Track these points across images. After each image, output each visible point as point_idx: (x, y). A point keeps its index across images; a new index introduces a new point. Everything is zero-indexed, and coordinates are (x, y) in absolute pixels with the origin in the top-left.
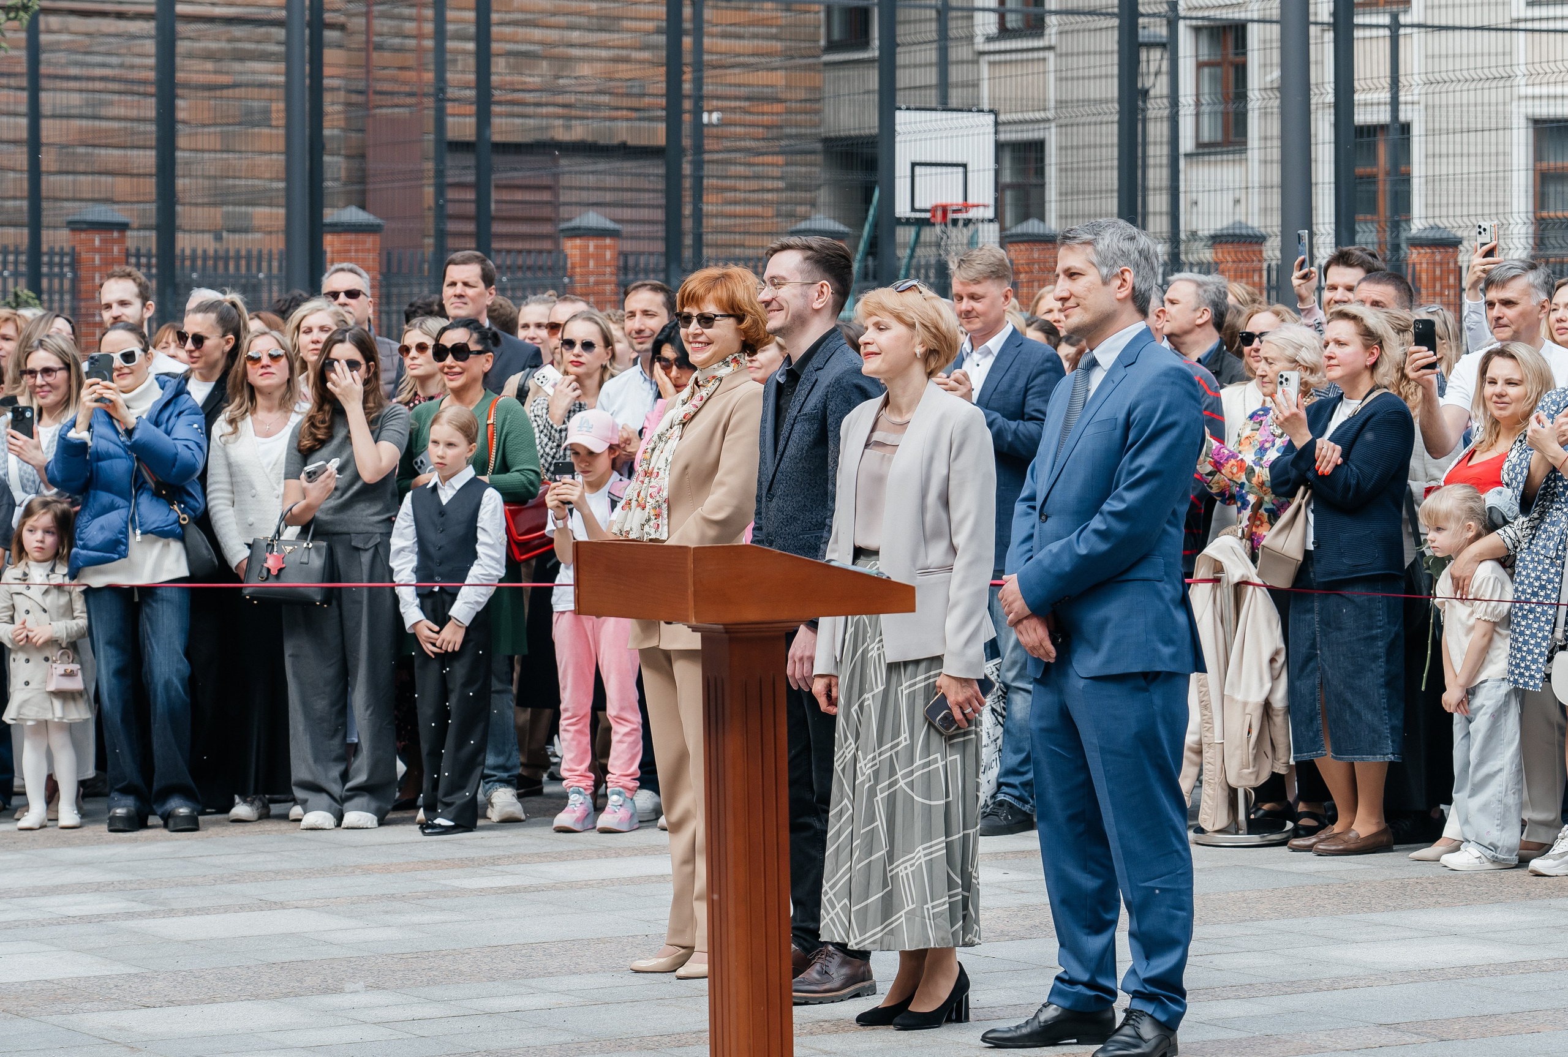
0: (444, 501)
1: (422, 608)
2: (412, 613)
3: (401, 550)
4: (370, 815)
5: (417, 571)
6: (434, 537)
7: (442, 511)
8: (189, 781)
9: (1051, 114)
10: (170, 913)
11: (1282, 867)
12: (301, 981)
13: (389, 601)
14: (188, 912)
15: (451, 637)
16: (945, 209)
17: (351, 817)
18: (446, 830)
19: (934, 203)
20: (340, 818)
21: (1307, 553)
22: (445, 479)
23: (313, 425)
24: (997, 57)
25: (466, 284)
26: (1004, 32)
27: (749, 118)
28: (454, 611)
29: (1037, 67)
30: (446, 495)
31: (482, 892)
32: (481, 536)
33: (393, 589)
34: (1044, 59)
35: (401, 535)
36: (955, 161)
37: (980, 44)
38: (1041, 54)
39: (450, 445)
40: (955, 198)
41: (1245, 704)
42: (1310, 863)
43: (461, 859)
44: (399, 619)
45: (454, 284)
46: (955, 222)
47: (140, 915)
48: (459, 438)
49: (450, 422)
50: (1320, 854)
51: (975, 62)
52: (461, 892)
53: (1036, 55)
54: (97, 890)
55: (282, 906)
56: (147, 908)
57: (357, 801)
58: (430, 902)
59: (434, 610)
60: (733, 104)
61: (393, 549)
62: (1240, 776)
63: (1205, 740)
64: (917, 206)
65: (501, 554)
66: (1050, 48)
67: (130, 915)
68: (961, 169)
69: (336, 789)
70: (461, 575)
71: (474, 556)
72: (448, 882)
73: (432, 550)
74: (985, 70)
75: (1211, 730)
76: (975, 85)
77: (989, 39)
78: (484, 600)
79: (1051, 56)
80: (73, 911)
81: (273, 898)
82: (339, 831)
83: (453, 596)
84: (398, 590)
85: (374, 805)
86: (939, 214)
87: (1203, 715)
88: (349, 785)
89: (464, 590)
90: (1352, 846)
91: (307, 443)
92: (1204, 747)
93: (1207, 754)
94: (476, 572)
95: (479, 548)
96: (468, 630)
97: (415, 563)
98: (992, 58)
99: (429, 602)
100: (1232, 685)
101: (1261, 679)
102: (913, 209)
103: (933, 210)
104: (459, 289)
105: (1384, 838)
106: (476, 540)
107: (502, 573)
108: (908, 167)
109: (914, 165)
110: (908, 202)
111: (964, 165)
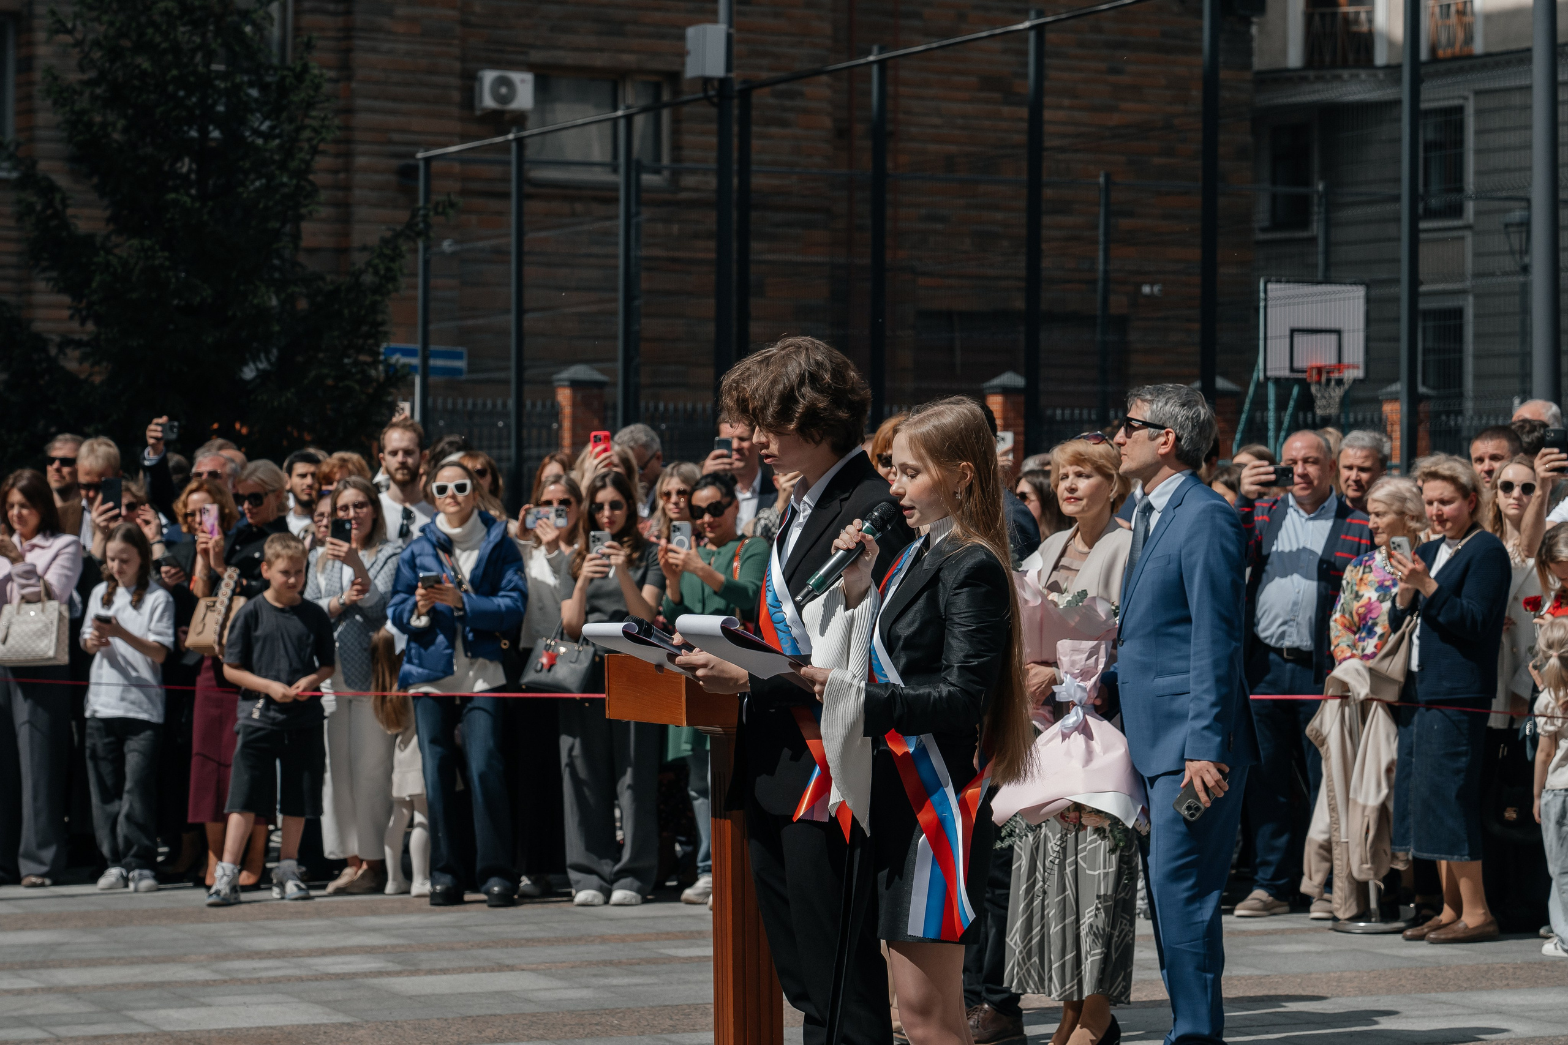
4: (633, 894)
9: (1468, 284)
10: (416, 972)
11: (1395, 952)
12: (480, 1032)
14: (430, 972)
16: (1320, 370)
17: (618, 895)
19: (1312, 363)
20: (608, 894)
21: (1409, 674)
27: (1186, 290)
29: (1456, 244)
31: (690, 960)
34: (1463, 238)
36: (1328, 327)
38: (1460, 233)
40: (1330, 360)
41: (1364, 807)
42: (1423, 950)
43: (692, 932)
46: (1328, 382)
47: (389, 974)
50: (1434, 942)
52: (671, 959)
53: (1455, 234)
54: (369, 952)
55: (511, 968)
56: (398, 968)
57: (623, 881)
58: (637, 968)
60: (1172, 277)
62: (1360, 871)
63: (1334, 839)
64: (1297, 366)
66: (1468, 227)
67: (380, 973)
68: (1333, 337)
72: (662, 951)
75: (1338, 830)
79: (1468, 234)
80: (333, 969)
81: (508, 962)
85: (637, 884)
86: (1316, 373)
87: (1331, 817)
90: (1461, 935)
92: (1334, 845)
93: (1337, 852)
100: (1355, 790)
101: (1379, 785)
102: (1292, 369)
103: (1311, 370)
105: (1491, 929)
108: (1288, 333)
109: (1293, 331)
110: (1287, 364)
111: (1338, 332)
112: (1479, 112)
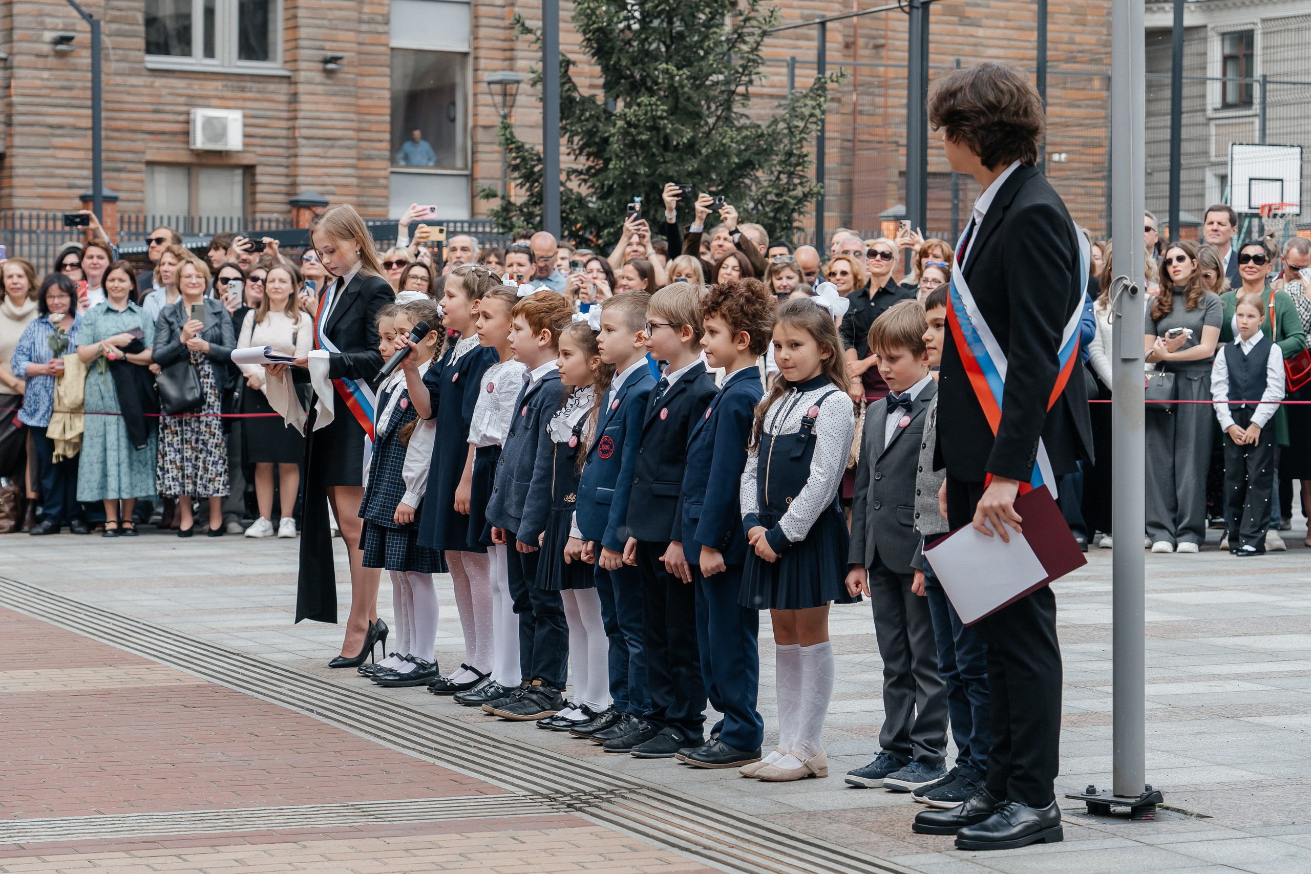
0: (1246, 352)
1: (1233, 416)
2: (1226, 420)
3: (1217, 383)
4: (1194, 545)
5: (1228, 395)
6: (1240, 375)
7: (1245, 359)
8: (1083, 522)
13: (1210, 413)
15: (1251, 435)
16: (1270, 207)
17: (1183, 546)
18: (1250, 554)
19: (1264, 202)
20: (1175, 547)
22: (1246, 338)
23: (1161, 304)
24: (1221, 122)
25: (1219, 223)
26: (1226, 106)
27: (1084, 158)
28: (1253, 419)
29: (1248, 128)
30: (1247, 349)
32: (1269, 373)
33: (1212, 405)
35: (1219, 373)
36: (1274, 177)
37: (1210, 113)
39: (1250, 316)
40: (1276, 200)
44: (1216, 424)
45: (1212, 223)
46: (1275, 216)
48: (1256, 312)
49: (1250, 302)
51: (1207, 125)
53: (1247, 120)
57: (1186, 537)
59: (1241, 419)
60: (1074, 148)
61: (1213, 381)
64: (1253, 204)
65: (1282, 384)
66: (1255, 115)
68: (1279, 183)
69: (1173, 529)
70: (1258, 396)
71: (1265, 385)
73: (1239, 382)
74: (1213, 130)
76: (1206, 140)
77: (1215, 110)
78: (1272, 412)
82: (1175, 554)
83: (1253, 410)
84: (1216, 406)
85: (1196, 538)
86: (1267, 210)
88: (1180, 527)
89: (1260, 406)
91: (1158, 314)
94: (1267, 396)
95: (1268, 380)
96: (1262, 430)
97: (1227, 391)
98: (1218, 122)
99: (1237, 414)
102: (1250, 208)
103: (1263, 207)
104: (1215, 226)
106: (1266, 375)
107: (1283, 396)
108: (1247, 181)
109: (1251, 180)
110: (1247, 203)
111: (1282, 180)
112: (1265, 34)
